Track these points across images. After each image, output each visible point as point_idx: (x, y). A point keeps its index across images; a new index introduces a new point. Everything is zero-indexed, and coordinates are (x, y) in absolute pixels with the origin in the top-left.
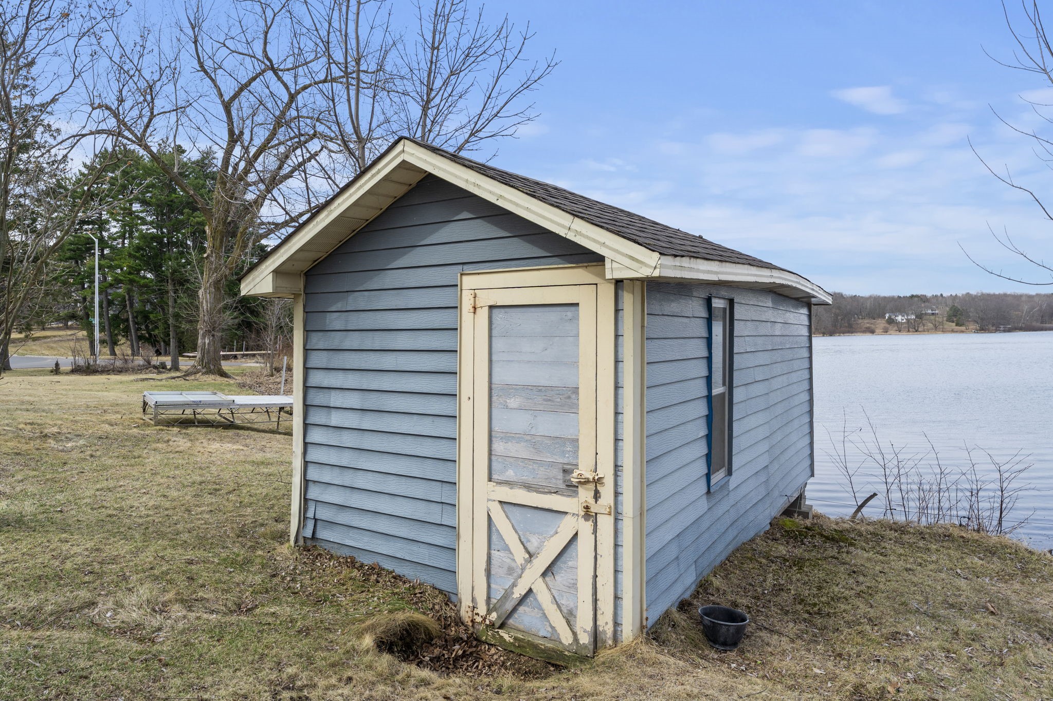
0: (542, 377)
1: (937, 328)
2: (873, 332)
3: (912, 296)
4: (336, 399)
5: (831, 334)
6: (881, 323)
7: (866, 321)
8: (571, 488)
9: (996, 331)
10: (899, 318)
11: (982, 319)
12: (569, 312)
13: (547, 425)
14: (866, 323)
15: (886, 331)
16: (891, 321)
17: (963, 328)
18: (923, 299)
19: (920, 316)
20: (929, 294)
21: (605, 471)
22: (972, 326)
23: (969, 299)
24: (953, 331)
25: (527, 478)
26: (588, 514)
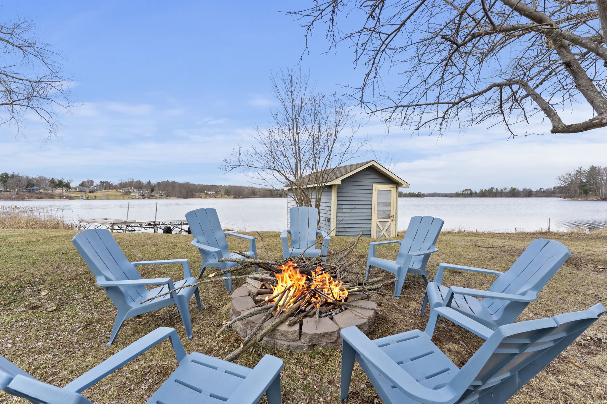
0: (385, 201)
1: (222, 197)
2: (201, 198)
3: (213, 185)
4: (344, 207)
5: (186, 198)
6: (203, 195)
7: (198, 193)
8: (389, 217)
9: (239, 198)
10: (210, 193)
11: (235, 194)
12: (390, 191)
13: (386, 208)
14: (198, 194)
15: (206, 197)
16: (206, 194)
17: (230, 197)
18: (216, 186)
19: (216, 193)
20: (218, 185)
21: (394, 215)
22: (233, 196)
23: (230, 187)
24: (227, 198)
25: (382, 216)
26: (392, 221)
